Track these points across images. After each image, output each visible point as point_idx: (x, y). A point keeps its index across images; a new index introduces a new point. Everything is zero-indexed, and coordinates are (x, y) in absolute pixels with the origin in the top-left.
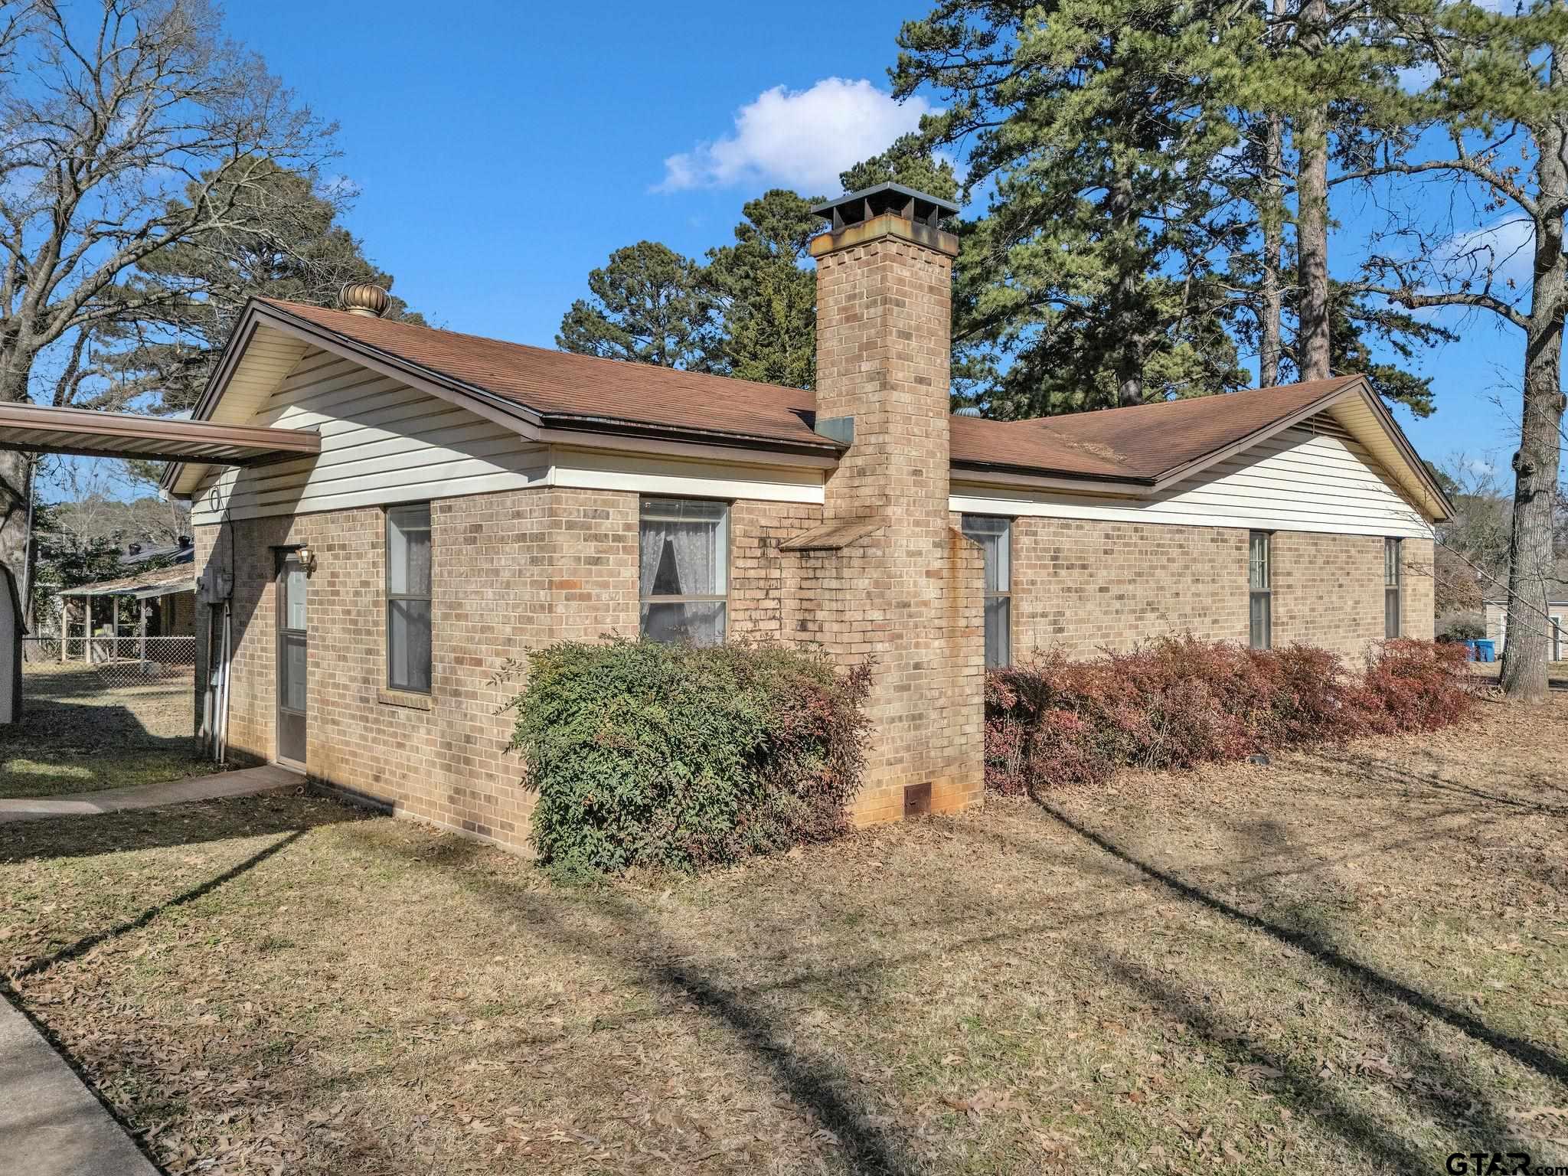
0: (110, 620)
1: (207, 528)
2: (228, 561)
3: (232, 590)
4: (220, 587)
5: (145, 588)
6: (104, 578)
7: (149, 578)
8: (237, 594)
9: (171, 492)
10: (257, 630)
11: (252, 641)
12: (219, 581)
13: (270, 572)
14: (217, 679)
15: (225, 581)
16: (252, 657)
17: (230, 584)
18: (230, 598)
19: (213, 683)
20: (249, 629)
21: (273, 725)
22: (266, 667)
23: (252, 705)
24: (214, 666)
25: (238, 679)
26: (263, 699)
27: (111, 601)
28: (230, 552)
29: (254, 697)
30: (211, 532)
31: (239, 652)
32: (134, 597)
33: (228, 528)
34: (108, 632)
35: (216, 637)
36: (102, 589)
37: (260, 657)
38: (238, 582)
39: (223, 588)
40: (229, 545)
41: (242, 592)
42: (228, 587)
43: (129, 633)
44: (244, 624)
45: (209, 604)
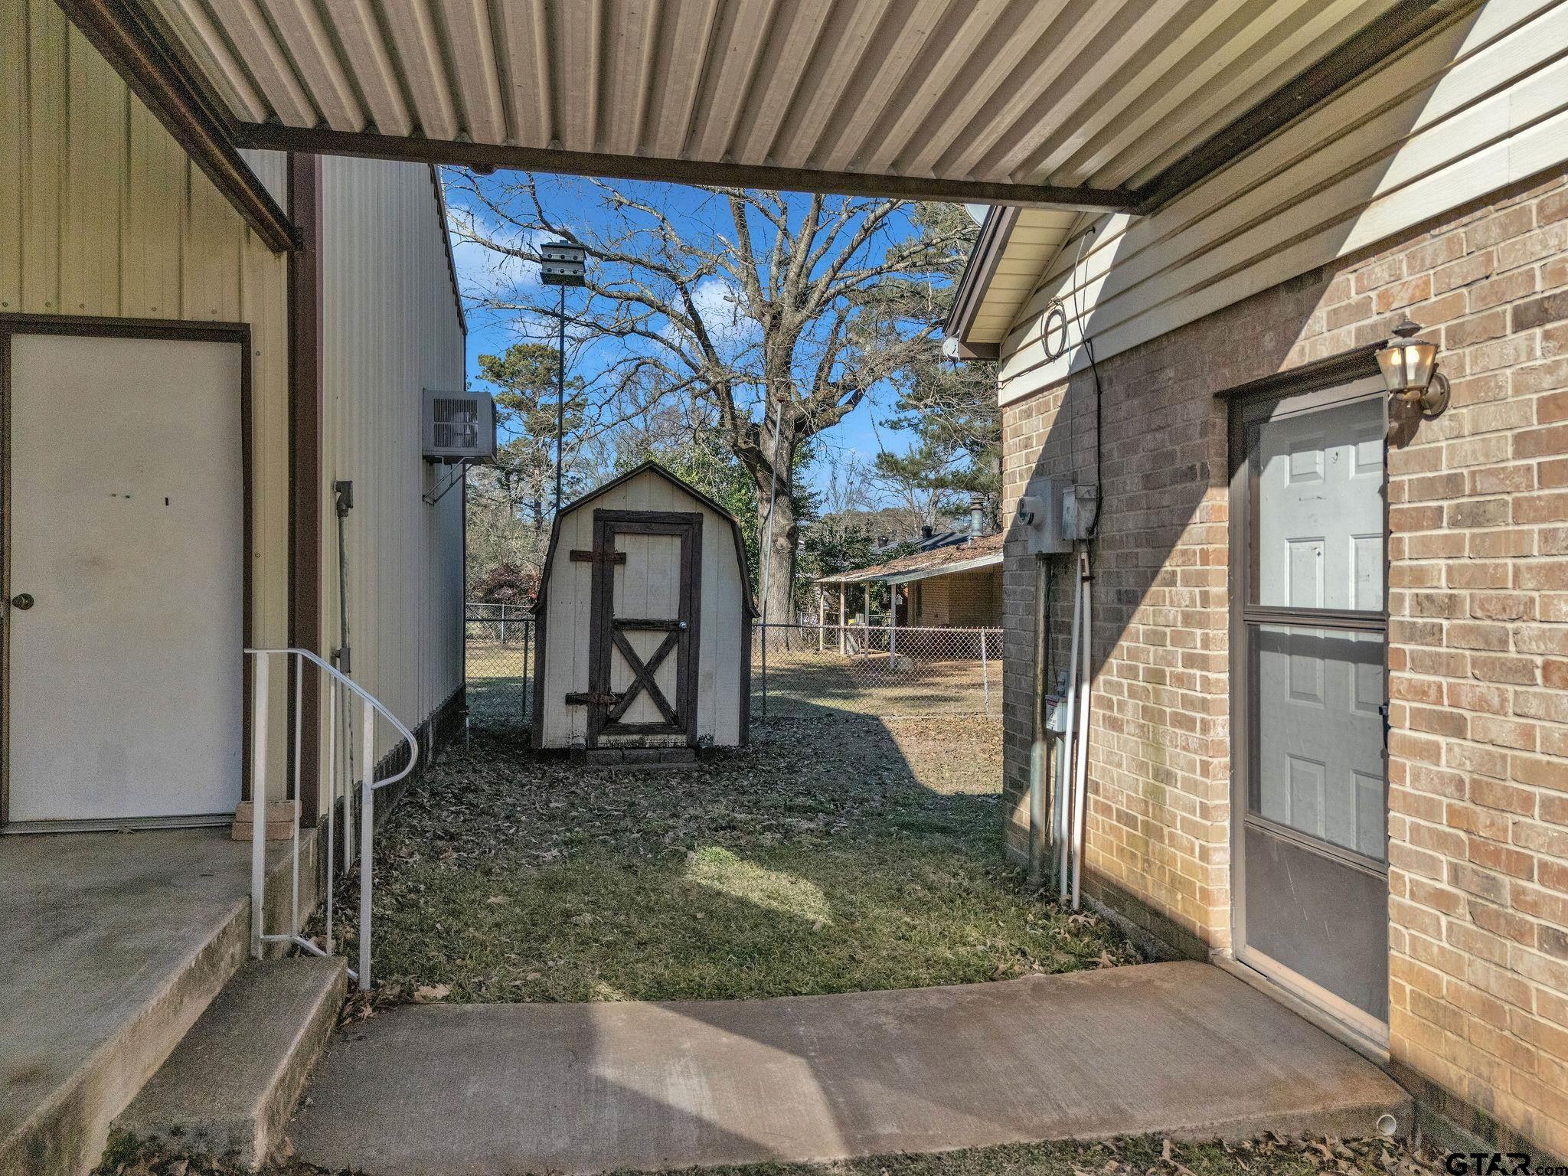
0: (861, 609)
1: (1033, 403)
2: (1085, 460)
3: (1096, 522)
4: (1069, 517)
5: (895, 574)
6: (858, 567)
7: (899, 565)
8: (1109, 528)
9: (963, 341)
10: (1173, 613)
11: (1156, 639)
12: (1070, 502)
13: (1216, 462)
14: (1059, 719)
15: (1080, 500)
16: (1156, 677)
17: (1093, 506)
18: (1091, 541)
19: (1053, 724)
20: (1145, 608)
21: (1221, 858)
22: (1204, 706)
23: (1155, 795)
24: (1053, 692)
25: (1115, 725)
26: (1191, 786)
27: (862, 591)
28: (1090, 439)
29: (1164, 776)
30: (1043, 409)
31: (1114, 662)
32: (885, 583)
33: (1087, 385)
34: (859, 622)
35: (1056, 627)
36: (854, 577)
37: (1180, 680)
38: (1111, 501)
39: (1076, 515)
40: (1091, 421)
41: (1122, 522)
42: (1087, 516)
43: (878, 623)
44: (1131, 599)
45: (1041, 556)
